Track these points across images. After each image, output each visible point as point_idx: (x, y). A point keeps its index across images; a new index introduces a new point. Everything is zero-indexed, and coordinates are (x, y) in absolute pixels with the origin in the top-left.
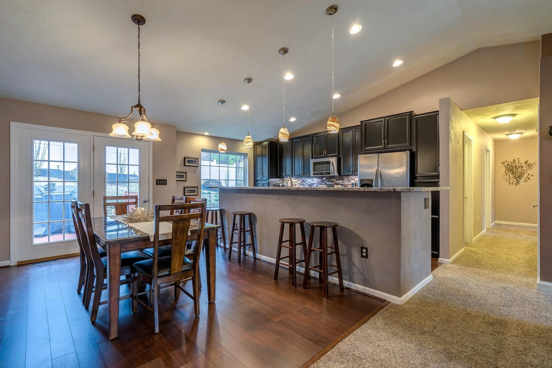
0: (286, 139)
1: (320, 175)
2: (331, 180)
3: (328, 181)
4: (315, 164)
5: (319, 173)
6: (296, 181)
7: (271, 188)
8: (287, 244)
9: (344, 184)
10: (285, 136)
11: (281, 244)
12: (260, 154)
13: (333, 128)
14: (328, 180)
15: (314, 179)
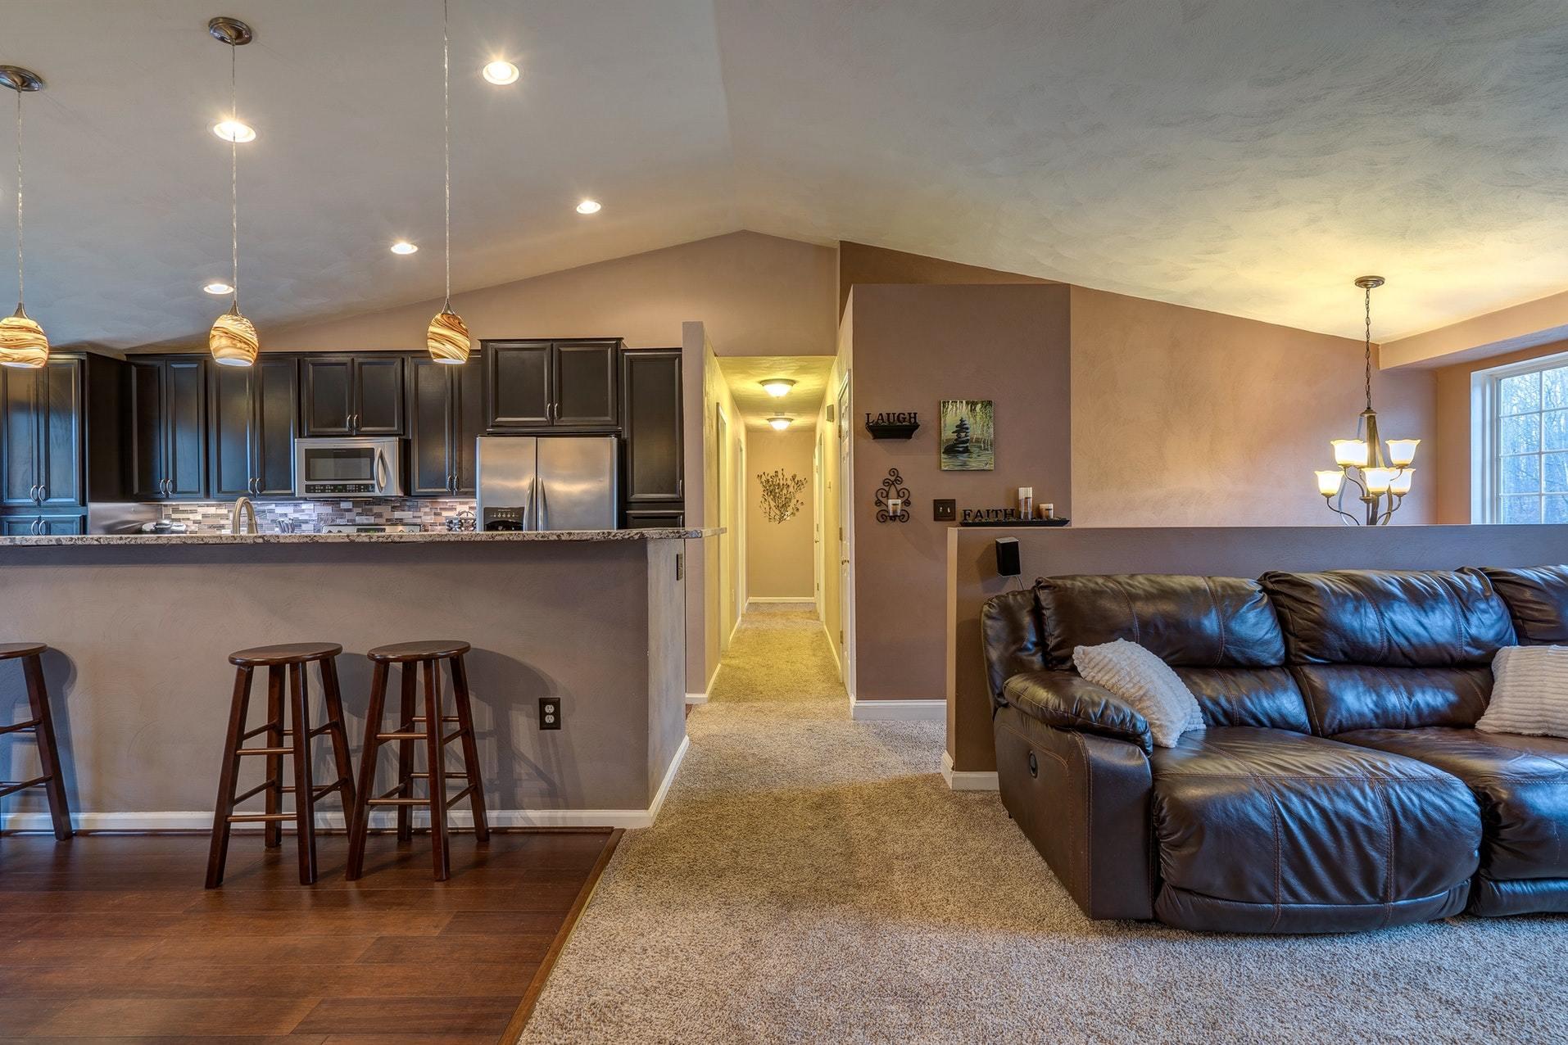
0: (245, 357)
1: (333, 491)
2: (371, 510)
3: (358, 514)
4: (311, 454)
5: (331, 485)
6: (224, 511)
7: (94, 537)
8: (260, 741)
9: (418, 521)
10: (244, 346)
11: (239, 746)
12: (33, 400)
13: (449, 347)
14: (360, 510)
15: (304, 506)
